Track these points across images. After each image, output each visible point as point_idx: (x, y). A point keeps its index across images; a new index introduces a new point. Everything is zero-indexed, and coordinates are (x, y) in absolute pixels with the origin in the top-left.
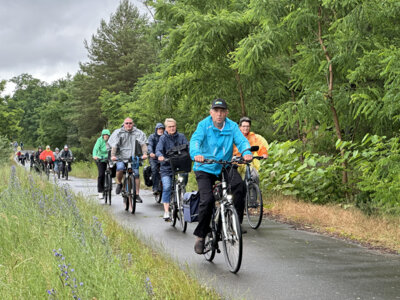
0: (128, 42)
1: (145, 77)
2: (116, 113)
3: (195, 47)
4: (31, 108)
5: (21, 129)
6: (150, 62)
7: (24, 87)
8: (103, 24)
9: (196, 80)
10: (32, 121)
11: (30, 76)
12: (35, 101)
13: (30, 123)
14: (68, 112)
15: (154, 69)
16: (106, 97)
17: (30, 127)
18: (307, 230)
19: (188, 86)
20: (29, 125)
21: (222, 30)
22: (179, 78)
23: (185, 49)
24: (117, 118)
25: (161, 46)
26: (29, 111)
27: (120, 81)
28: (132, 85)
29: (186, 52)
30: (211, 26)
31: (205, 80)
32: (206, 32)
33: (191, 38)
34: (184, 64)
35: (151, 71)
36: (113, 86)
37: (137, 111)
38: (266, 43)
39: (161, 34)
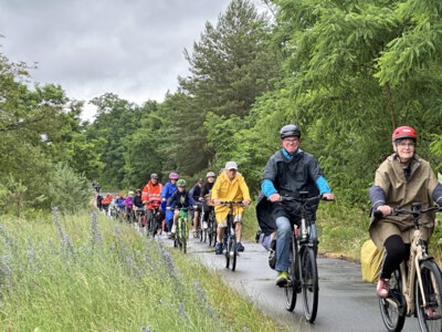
0: (242, 51)
1: (265, 95)
2: (226, 143)
3: (334, 56)
4: (116, 137)
5: (102, 165)
6: (271, 75)
7: (108, 110)
8: (209, 27)
9: (333, 99)
10: (118, 154)
11: (116, 97)
12: (122, 129)
13: (114, 157)
14: (163, 142)
15: (277, 85)
16: (213, 122)
17: (116, 162)
19: (325, 105)
20: (114, 160)
21: (368, 33)
22: (311, 95)
23: (320, 58)
24: (228, 150)
25: (286, 55)
26: (113, 142)
27: (231, 100)
28: (247, 107)
29: (321, 64)
30: (354, 28)
31: (344, 99)
32: (348, 36)
33: (328, 43)
34: (317, 78)
35: (272, 88)
36: (223, 107)
37: (255, 140)
38: (426, 46)
39: (285, 39)
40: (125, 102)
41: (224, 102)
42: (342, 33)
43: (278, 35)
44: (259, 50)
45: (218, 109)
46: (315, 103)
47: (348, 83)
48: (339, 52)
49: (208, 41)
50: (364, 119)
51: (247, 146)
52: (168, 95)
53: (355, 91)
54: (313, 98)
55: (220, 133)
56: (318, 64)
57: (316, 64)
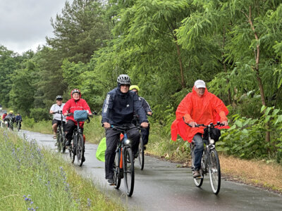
0: (86, 21)
1: (100, 50)
2: (76, 80)
3: (144, 27)
4: (4, 74)
6: (105, 38)
8: (67, 5)
9: (143, 54)
10: (5, 85)
11: (5, 48)
12: (7, 69)
13: (3, 87)
14: (35, 78)
15: (108, 43)
16: (67, 65)
17: (4, 90)
18: (235, 181)
19: (137, 58)
20: (2, 89)
21: (167, 13)
22: (130, 51)
23: (136, 28)
24: (76, 84)
26: (2, 77)
27: (79, 53)
28: (89, 57)
29: (136, 31)
30: (158, 9)
31: (150, 53)
32: (154, 14)
33: (141, 19)
34: (133, 40)
35: (105, 45)
36: (73, 57)
37: (94, 78)
38: (205, 22)
39: (114, 14)
40: (11, 52)
41: (74, 54)
42: (150, 12)
43: (109, 12)
44: (97, 21)
45: (70, 58)
46: (131, 56)
47: (153, 44)
48: (148, 24)
49: (66, 14)
50: (162, 67)
51: (88, 82)
52: (39, 48)
53: (157, 49)
54: (130, 53)
55: (71, 73)
56: (134, 31)
57: (133, 32)
